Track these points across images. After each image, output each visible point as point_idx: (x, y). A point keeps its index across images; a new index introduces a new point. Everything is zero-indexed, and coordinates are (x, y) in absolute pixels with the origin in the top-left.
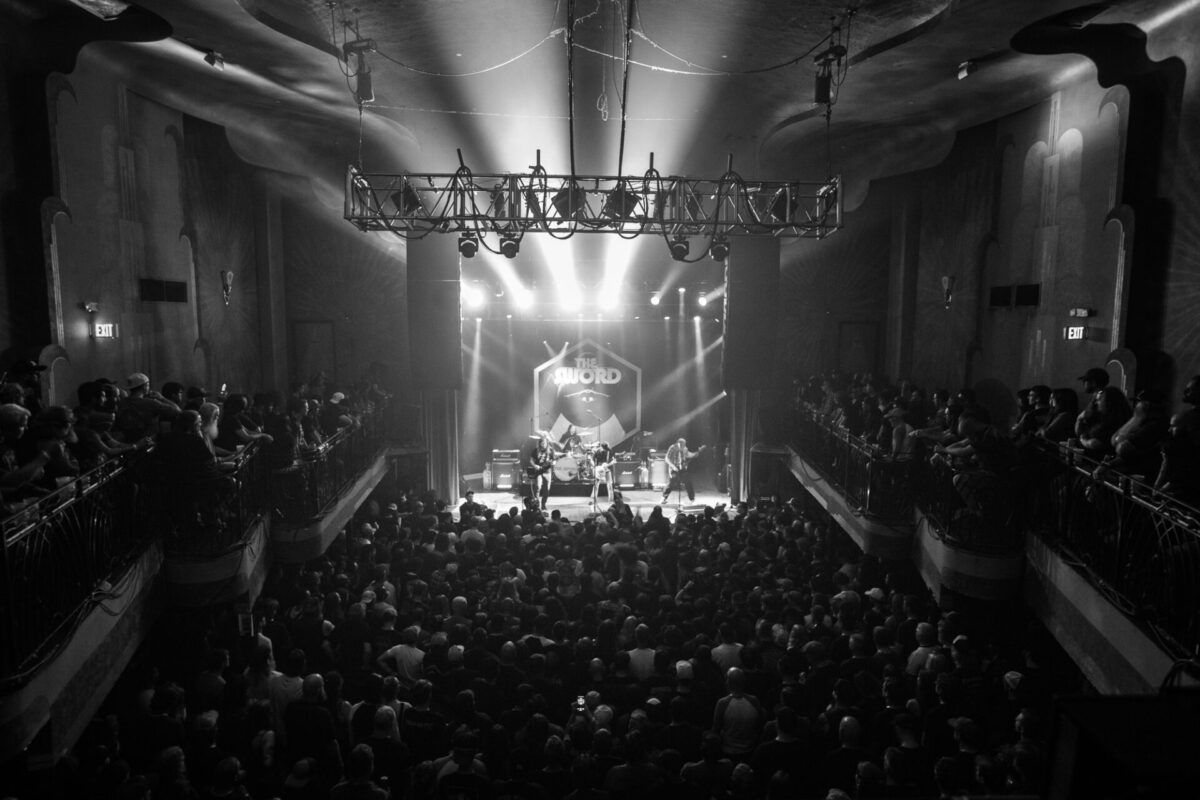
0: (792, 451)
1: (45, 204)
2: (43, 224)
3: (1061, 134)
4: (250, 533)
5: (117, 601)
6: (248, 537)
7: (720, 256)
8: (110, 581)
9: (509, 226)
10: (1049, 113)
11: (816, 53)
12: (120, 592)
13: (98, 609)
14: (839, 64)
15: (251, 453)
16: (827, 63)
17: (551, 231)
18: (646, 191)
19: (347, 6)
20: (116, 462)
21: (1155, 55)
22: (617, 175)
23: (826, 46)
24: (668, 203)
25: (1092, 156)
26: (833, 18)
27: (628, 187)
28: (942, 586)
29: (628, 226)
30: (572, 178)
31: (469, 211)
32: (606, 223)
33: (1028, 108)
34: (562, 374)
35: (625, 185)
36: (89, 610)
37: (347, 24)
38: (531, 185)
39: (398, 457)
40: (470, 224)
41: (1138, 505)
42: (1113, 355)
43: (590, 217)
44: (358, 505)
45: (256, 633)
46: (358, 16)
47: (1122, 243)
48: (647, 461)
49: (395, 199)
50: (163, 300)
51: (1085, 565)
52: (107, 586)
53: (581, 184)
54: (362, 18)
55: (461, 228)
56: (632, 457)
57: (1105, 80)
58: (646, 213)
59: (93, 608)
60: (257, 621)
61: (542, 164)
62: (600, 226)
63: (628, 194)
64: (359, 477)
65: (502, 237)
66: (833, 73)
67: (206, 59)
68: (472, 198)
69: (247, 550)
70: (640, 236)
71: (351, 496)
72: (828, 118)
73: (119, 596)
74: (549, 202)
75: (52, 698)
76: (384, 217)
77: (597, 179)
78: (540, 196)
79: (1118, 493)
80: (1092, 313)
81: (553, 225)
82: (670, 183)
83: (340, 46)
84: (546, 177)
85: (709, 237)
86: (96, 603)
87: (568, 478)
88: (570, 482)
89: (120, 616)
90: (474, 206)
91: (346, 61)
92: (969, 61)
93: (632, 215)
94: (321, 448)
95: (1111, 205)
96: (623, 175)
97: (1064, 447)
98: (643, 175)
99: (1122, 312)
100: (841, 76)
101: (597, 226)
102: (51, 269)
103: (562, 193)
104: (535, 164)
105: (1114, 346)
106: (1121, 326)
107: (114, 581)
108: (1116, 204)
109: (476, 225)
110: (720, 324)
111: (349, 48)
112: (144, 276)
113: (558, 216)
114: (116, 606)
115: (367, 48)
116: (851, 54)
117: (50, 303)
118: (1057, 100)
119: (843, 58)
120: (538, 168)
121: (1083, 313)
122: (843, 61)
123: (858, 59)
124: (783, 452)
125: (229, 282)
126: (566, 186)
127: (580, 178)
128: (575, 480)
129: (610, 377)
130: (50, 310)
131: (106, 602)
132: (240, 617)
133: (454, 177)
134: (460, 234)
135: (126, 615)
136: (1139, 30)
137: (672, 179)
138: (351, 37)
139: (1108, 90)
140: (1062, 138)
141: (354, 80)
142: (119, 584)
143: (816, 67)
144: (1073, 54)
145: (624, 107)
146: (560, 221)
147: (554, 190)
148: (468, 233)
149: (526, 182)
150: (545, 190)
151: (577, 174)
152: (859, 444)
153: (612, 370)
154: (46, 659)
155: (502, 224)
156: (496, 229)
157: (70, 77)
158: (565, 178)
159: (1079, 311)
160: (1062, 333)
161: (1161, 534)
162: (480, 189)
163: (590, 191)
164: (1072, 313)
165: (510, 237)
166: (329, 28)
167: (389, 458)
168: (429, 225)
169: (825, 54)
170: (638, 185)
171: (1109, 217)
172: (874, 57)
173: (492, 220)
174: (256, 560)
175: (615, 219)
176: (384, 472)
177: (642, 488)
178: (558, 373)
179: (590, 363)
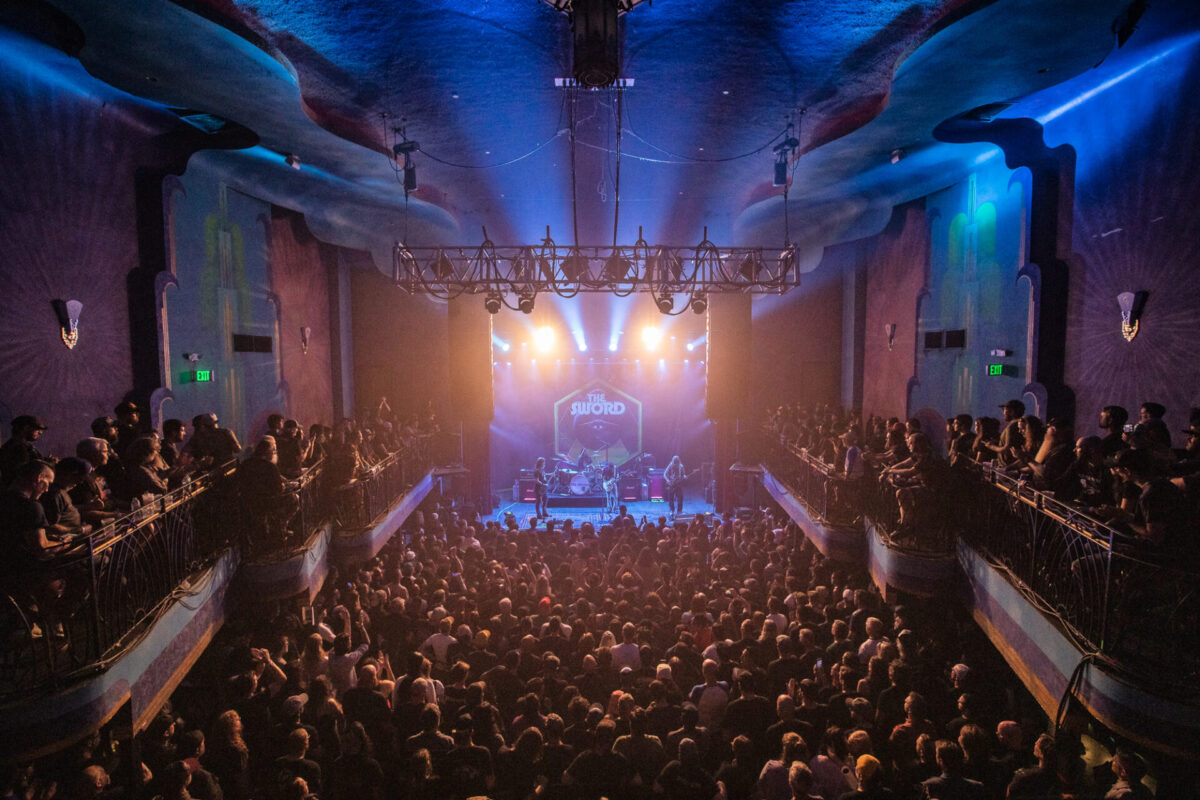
0: (764, 469)
1: (159, 277)
2: (157, 292)
3: (978, 207)
4: (312, 540)
5: (195, 597)
6: (309, 544)
7: (699, 309)
8: (190, 581)
9: (526, 287)
10: (968, 190)
11: (775, 144)
12: (197, 591)
13: (177, 604)
14: (793, 153)
15: (314, 474)
16: (784, 153)
17: (559, 292)
18: (637, 257)
19: (395, 117)
20: (199, 483)
21: (1051, 142)
22: (612, 244)
23: (782, 139)
24: (656, 267)
25: (1003, 225)
26: (787, 117)
27: (622, 255)
28: (887, 585)
29: (622, 286)
30: (576, 248)
31: (492, 276)
32: (604, 284)
33: (949, 187)
34: (577, 407)
35: (619, 253)
36: (169, 605)
37: (397, 130)
38: (542, 255)
39: (442, 475)
40: (493, 286)
41: (1049, 518)
42: (1028, 389)
43: (592, 279)
45: (317, 622)
46: (405, 124)
47: (1031, 294)
48: (647, 478)
49: (434, 267)
50: (251, 350)
51: (1006, 568)
52: (186, 585)
53: (583, 253)
54: (410, 125)
55: (487, 289)
56: (635, 474)
57: (1012, 162)
58: (637, 275)
59: (173, 603)
60: (318, 612)
61: (551, 237)
62: (599, 286)
63: (622, 260)
64: (408, 492)
65: (520, 296)
66: (789, 160)
67: (286, 161)
68: (495, 265)
69: (308, 555)
70: (632, 294)
72: (786, 197)
73: (197, 594)
74: (558, 267)
75: (133, 680)
76: (424, 282)
77: (597, 249)
78: (551, 262)
79: (1032, 508)
80: (1009, 353)
81: (561, 286)
82: (656, 250)
83: (391, 148)
84: (555, 247)
85: (689, 294)
86: (175, 600)
87: (582, 493)
88: (584, 496)
89: (197, 610)
90: (496, 271)
91: (396, 158)
92: (900, 149)
93: (626, 277)
94: (374, 469)
95: (1021, 264)
96: (617, 245)
97: (988, 467)
98: (634, 245)
99: (1034, 353)
100: (796, 162)
101: (597, 286)
102: (161, 328)
103: (568, 260)
104: (545, 238)
105: (1028, 381)
106: (1033, 364)
107: (192, 582)
108: (1026, 263)
109: (498, 287)
110: (704, 365)
111: (398, 149)
112: (236, 332)
113: (565, 278)
114: (195, 602)
115: (412, 149)
116: (803, 145)
117: (160, 355)
118: (973, 178)
119: (797, 148)
120: (548, 240)
121: (1002, 353)
122: (796, 152)
123: (808, 149)
124: (757, 470)
125: (307, 336)
126: (571, 255)
127: (583, 248)
128: (587, 493)
129: (616, 408)
130: (160, 360)
131: (185, 599)
132: (304, 609)
133: (481, 249)
134: (485, 295)
135: (204, 608)
136: (1037, 123)
137: (659, 247)
138: (400, 140)
139: (1015, 170)
140: (979, 211)
141: (402, 174)
142: (198, 584)
143: (775, 155)
144: (985, 143)
145: (617, 190)
146: (566, 283)
147: (562, 258)
148: (492, 294)
149: (539, 252)
150: (554, 257)
151: (580, 244)
152: (816, 463)
153: (617, 404)
154: (128, 647)
155: (520, 286)
156: (514, 290)
157: (182, 179)
158: (570, 248)
159: (998, 351)
160: (984, 370)
161: (1070, 542)
162: (502, 258)
163: (592, 259)
164: (993, 353)
165: (526, 296)
166: (382, 133)
167: (435, 476)
168: (461, 288)
169: (782, 145)
170: (629, 253)
171: (1020, 273)
172: (821, 147)
173: (511, 283)
174: (317, 563)
175: (612, 280)
176: (430, 488)
177: (643, 501)
178: (574, 406)
179: (600, 397)
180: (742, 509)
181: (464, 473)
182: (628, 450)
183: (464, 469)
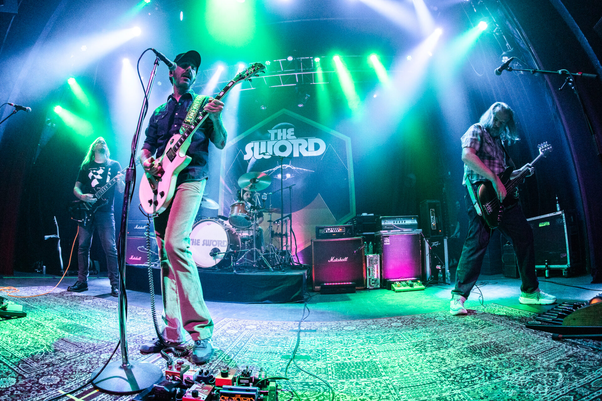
34: (253, 149)
129: (311, 148)
153: (313, 141)
177: (369, 289)
178: (248, 147)
179: (287, 134)
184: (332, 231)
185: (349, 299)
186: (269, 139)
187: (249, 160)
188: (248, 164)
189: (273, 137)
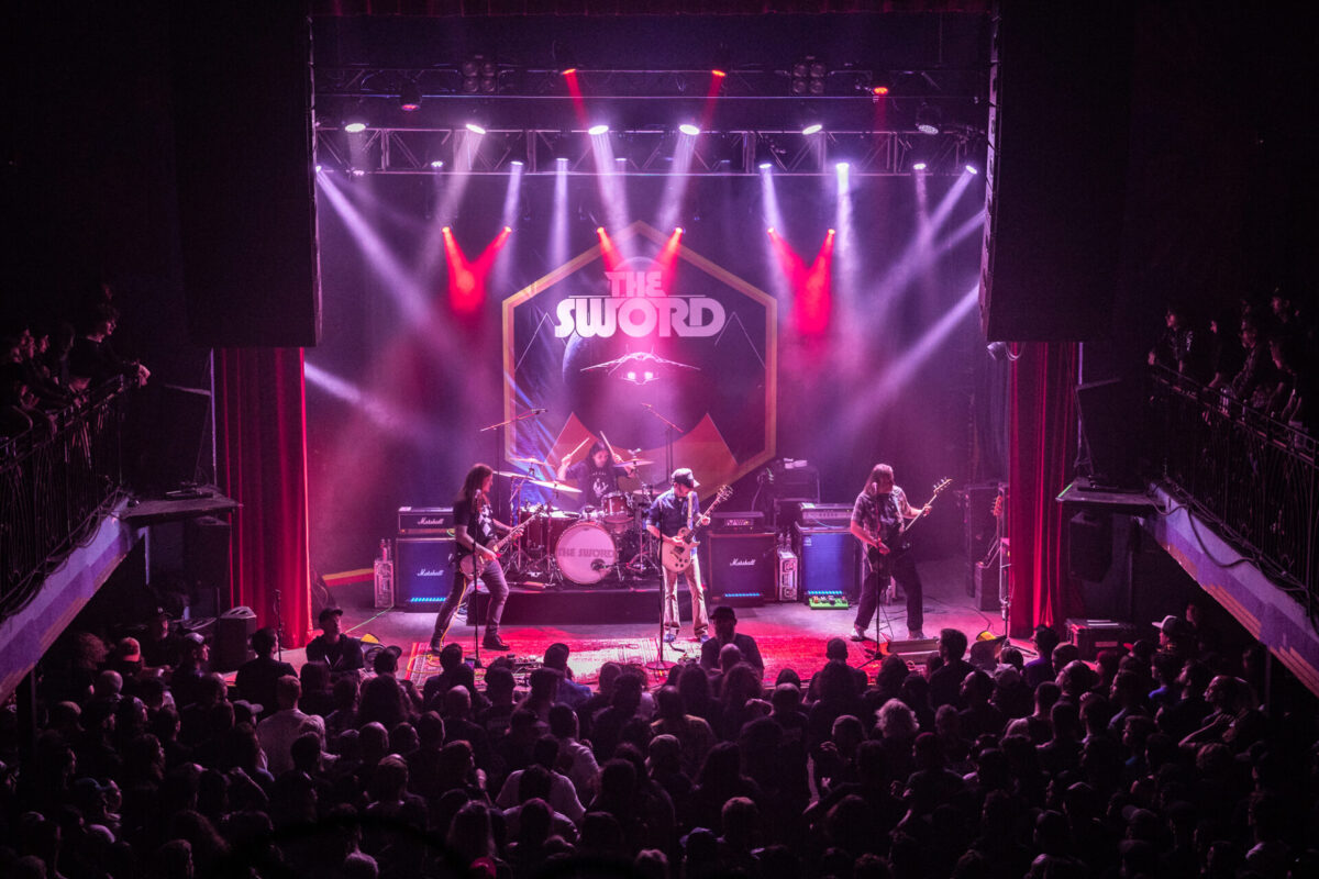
0: (1166, 498)
34: (573, 313)
39: (153, 520)
44: (47, 640)
48: (795, 533)
56: (757, 521)
64: (52, 567)
71: (30, 613)
87: (592, 576)
88: (599, 584)
124: (1147, 502)
128: (611, 579)
129: (697, 318)
153: (700, 303)
167: (131, 523)
176: (115, 562)
177: (783, 602)
178: (563, 309)
179: (646, 284)
180: (1093, 624)
181: (221, 513)
182: (733, 448)
183: (221, 501)
184: (735, 524)
185: (755, 616)
186: (608, 293)
187: (567, 339)
188: (564, 348)
189: (616, 291)
